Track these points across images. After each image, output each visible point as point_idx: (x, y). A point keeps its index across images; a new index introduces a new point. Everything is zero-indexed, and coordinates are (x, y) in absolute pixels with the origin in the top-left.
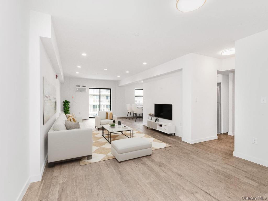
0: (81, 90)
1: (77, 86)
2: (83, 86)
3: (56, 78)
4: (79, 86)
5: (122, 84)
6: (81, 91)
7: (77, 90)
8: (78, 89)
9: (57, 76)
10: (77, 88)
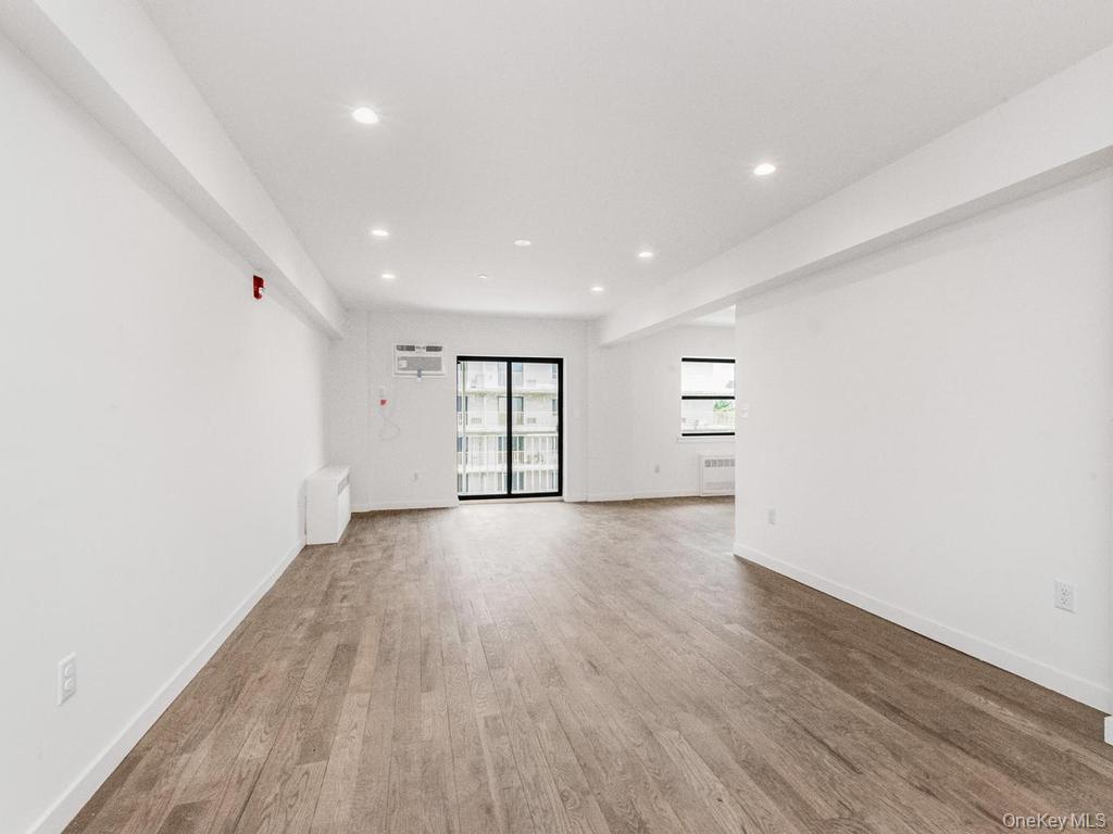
0: (419, 367)
1: (401, 348)
2: (429, 349)
3: (257, 295)
4: (411, 348)
5: (615, 332)
6: (419, 371)
7: (404, 369)
8: (404, 364)
9: (258, 282)
10: (404, 358)
